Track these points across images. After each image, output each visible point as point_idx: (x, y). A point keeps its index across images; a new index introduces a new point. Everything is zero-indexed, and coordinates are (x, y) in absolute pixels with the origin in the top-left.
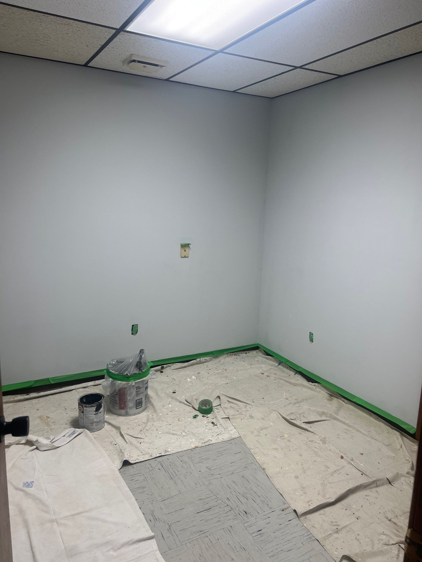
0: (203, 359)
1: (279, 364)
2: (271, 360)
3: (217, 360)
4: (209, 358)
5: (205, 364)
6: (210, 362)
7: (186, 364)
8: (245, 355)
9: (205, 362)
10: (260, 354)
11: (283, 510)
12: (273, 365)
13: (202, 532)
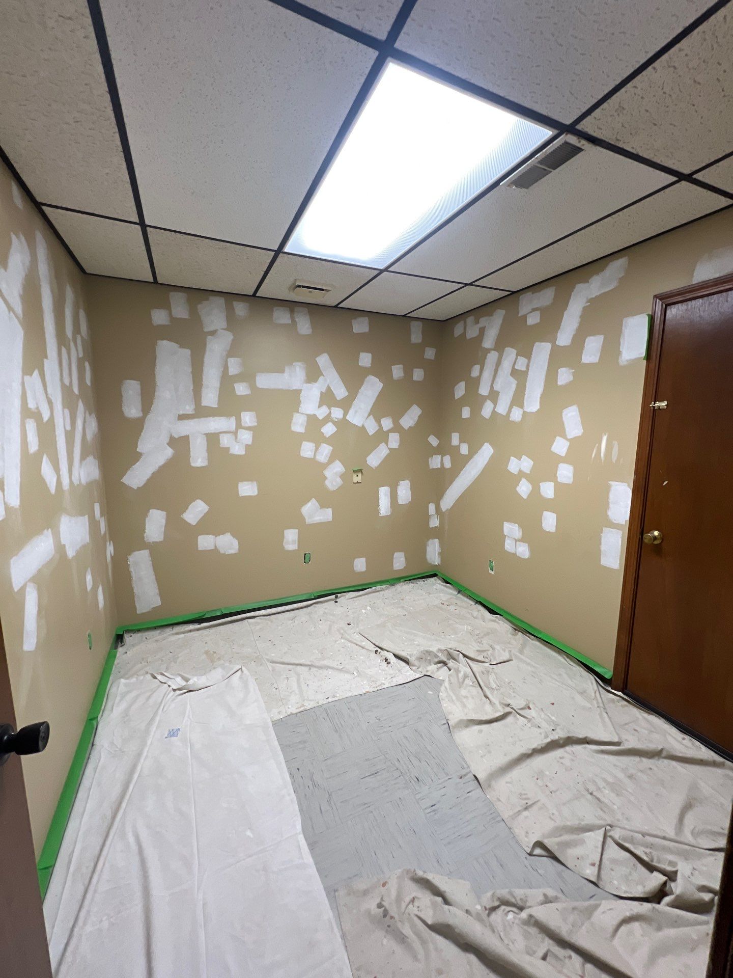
0: (378, 588)
1: (459, 592)
2: (450, 588)
3: (393, 589)
4: (385, 586)
5: (380, 592)
6: (387, 591)
7: (361, 593)
8: (422, 583)
9: (381, 591)
10: (439, 582)
11: (461, 778)
12: (451, 594)
13: (366, 806)
